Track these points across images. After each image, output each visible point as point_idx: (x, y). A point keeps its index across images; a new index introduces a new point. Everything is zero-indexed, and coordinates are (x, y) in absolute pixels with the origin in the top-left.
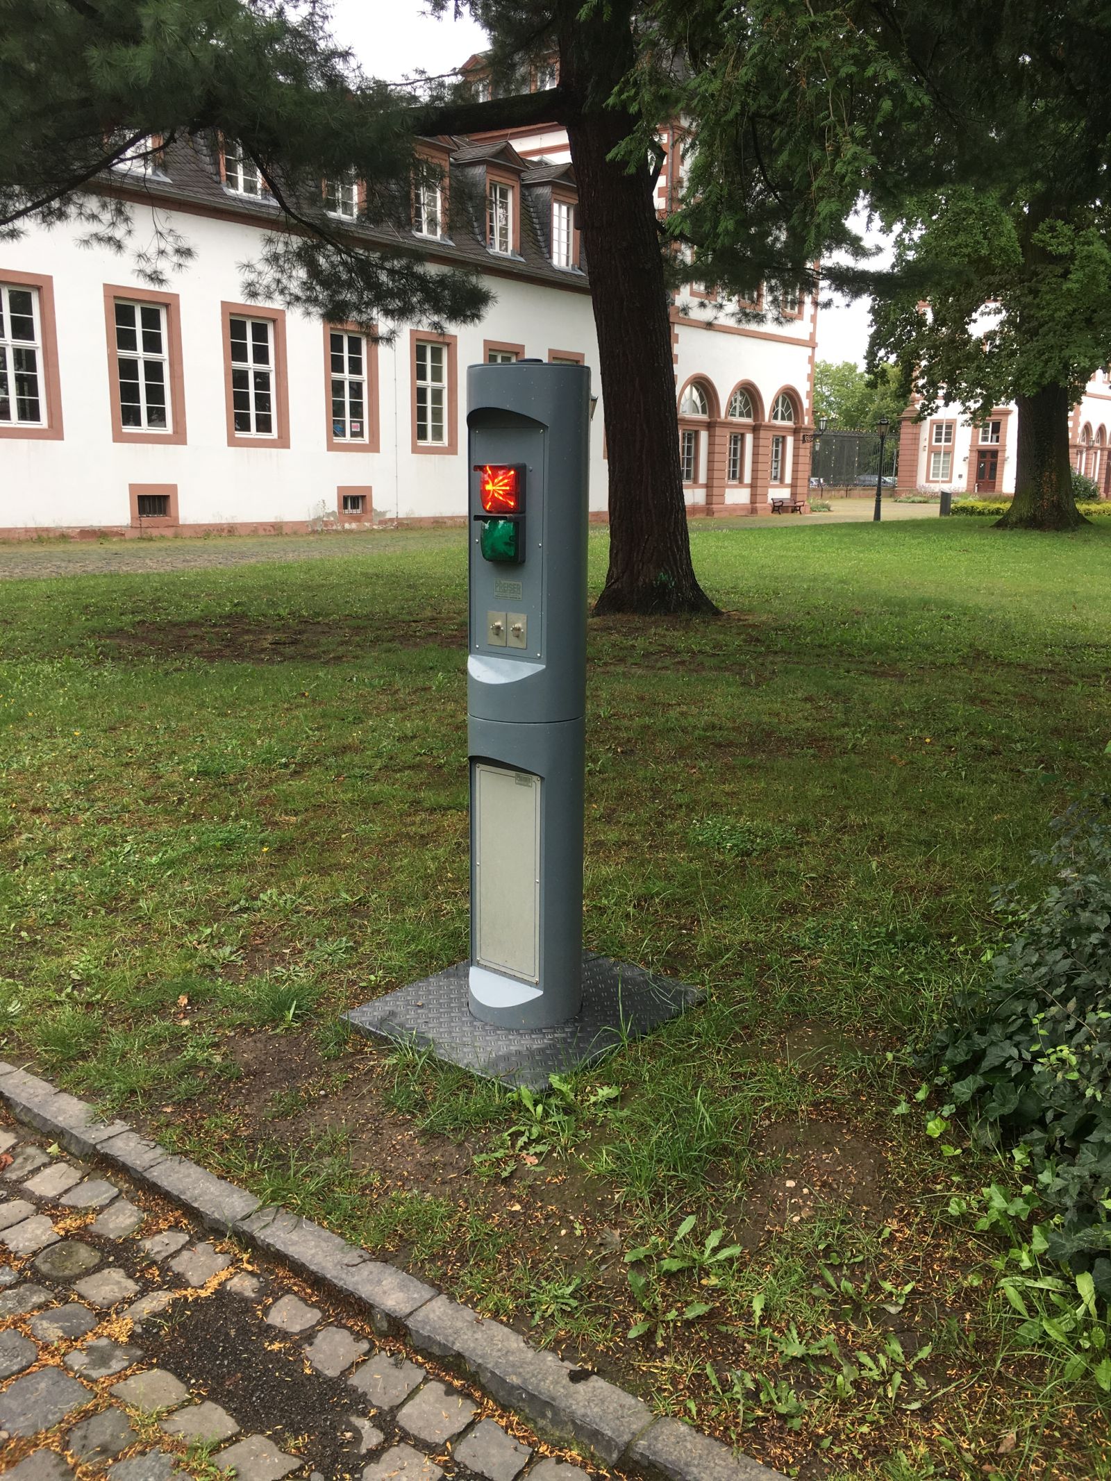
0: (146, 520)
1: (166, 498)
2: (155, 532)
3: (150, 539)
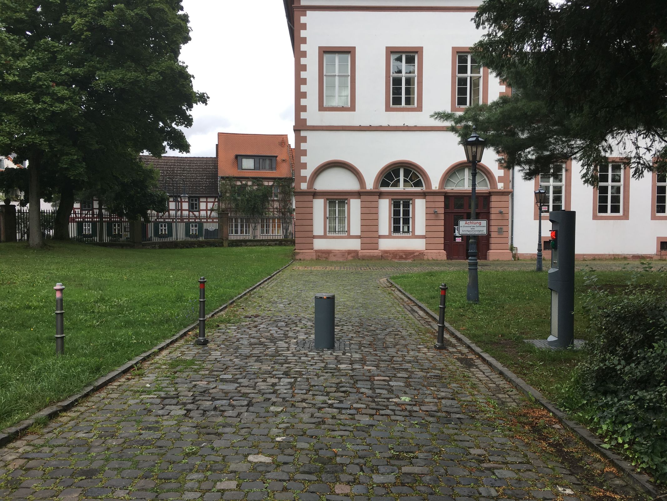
0: (663, 252)
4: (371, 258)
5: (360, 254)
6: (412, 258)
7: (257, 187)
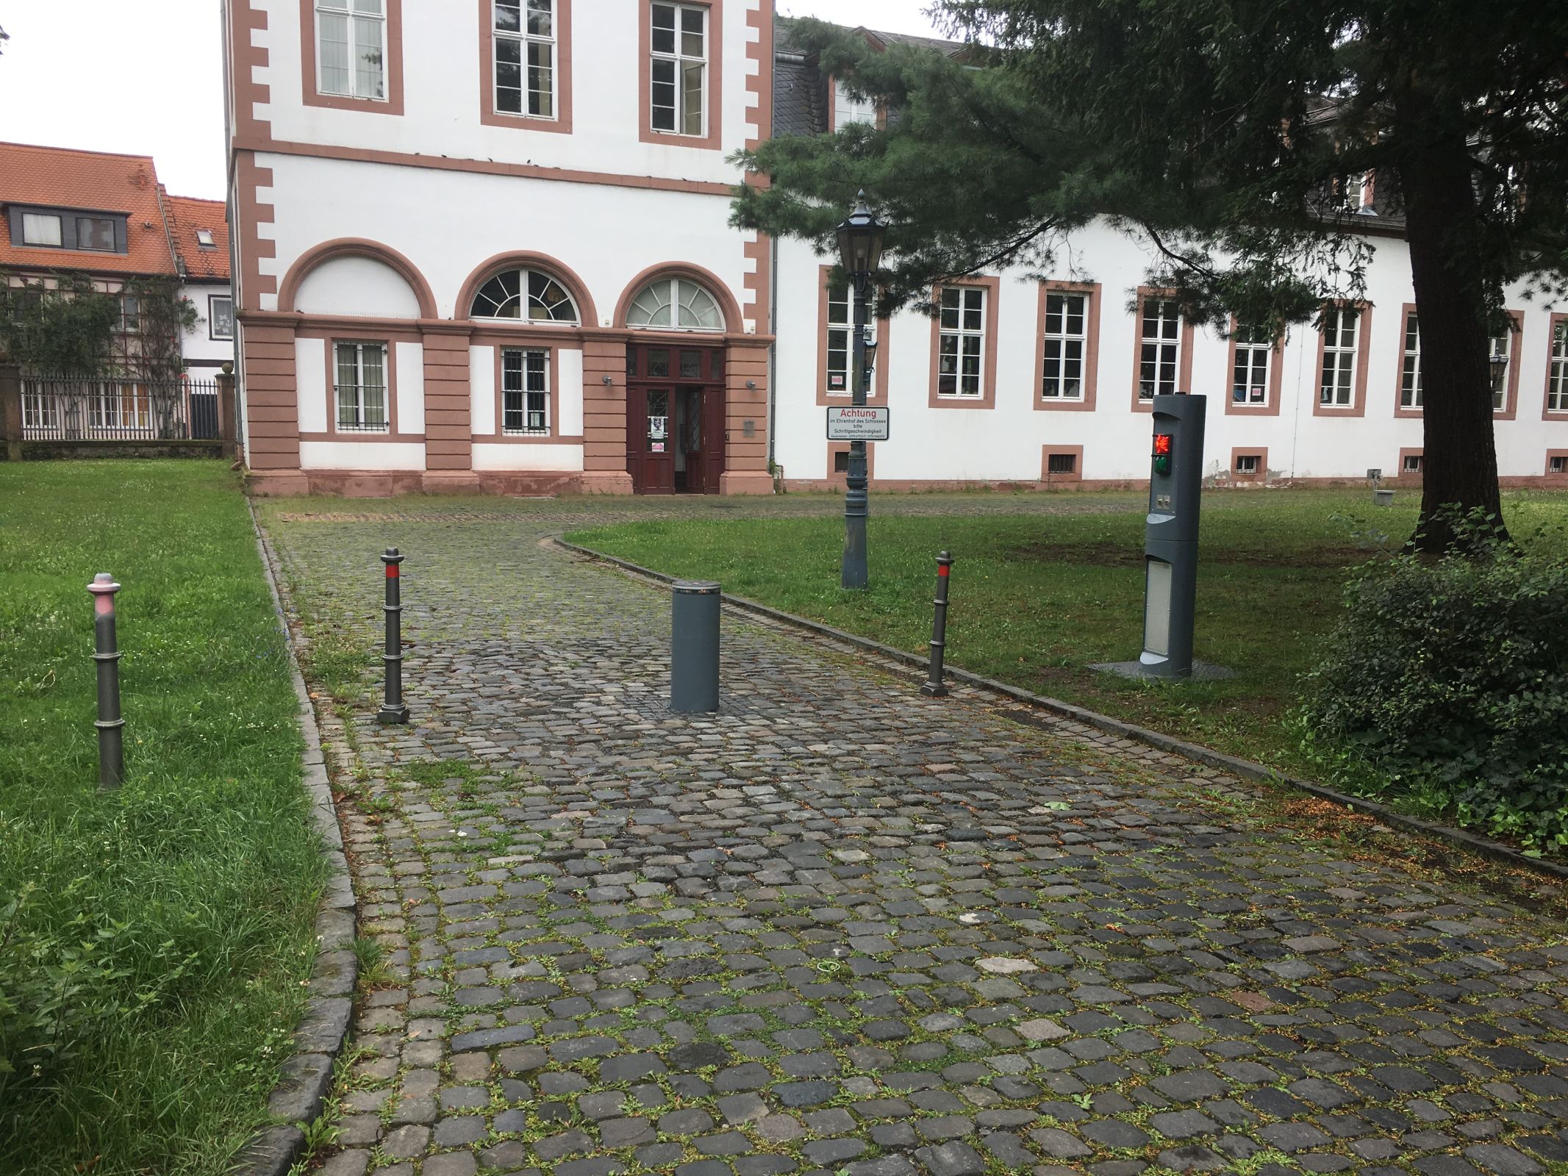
0: (1054, 476)
1: (1073, 456)
2: (1061, 486)
3: (1056, 492)
4: (455, 490)
5: (425, 482)
6: (554, 489)
7: (72, 296)
